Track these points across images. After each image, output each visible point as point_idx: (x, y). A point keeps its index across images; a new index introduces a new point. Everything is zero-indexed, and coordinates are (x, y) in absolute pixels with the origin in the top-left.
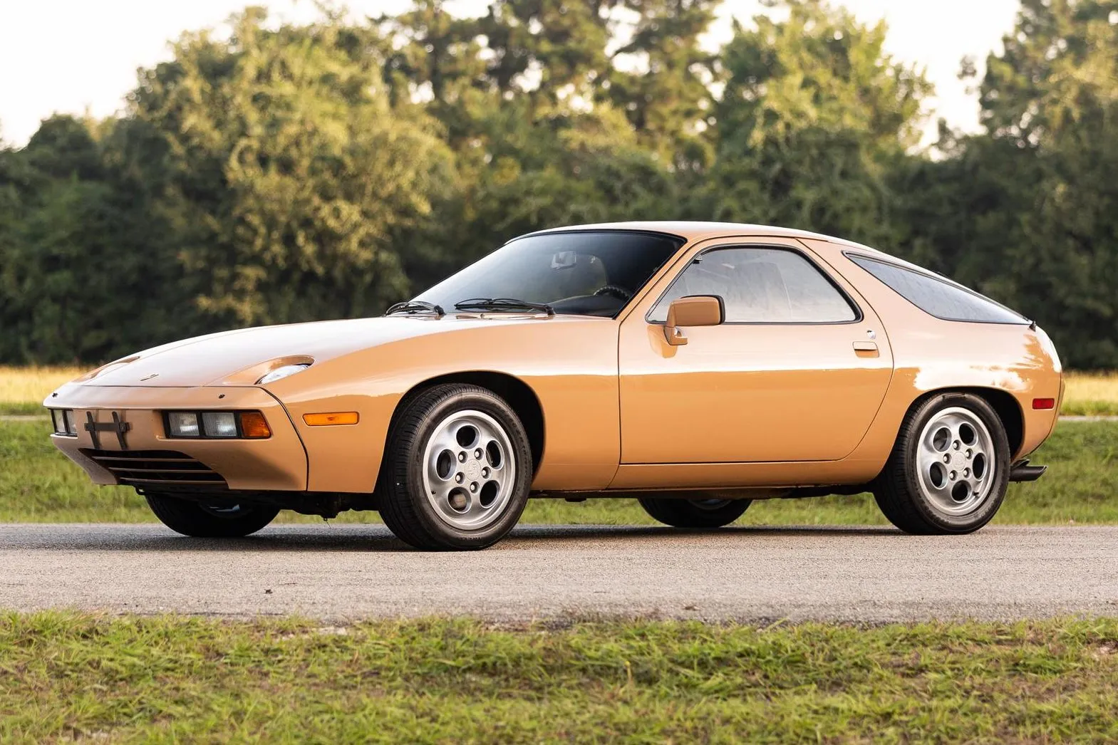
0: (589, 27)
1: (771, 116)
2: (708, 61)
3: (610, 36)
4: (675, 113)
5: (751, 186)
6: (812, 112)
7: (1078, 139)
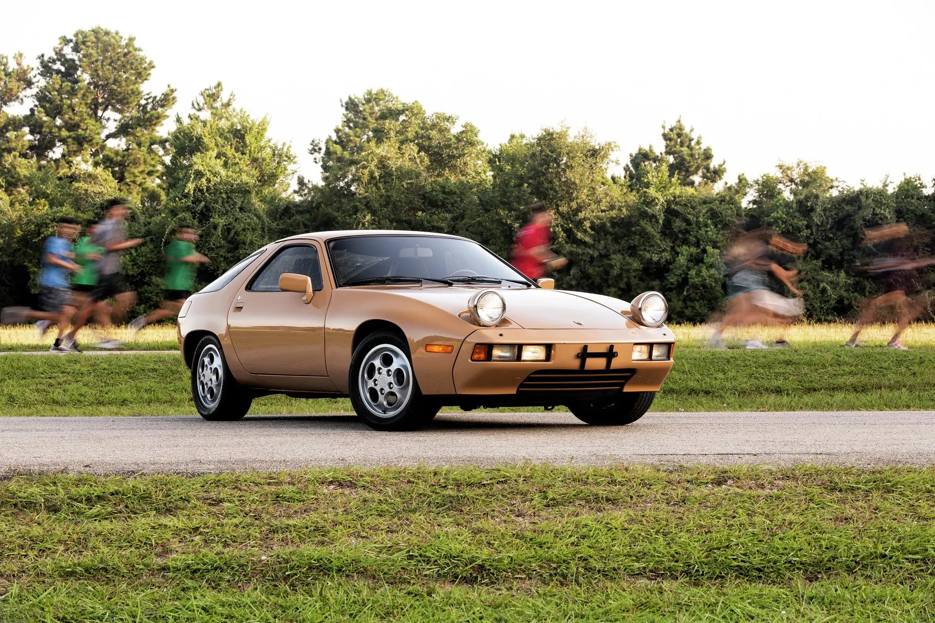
0: (91, 122)
1: (199, 174)
2: (163, 143)
3: (104, 127)
4: (142, 172)
5: (188, 215)
6: (223, 172)
7: (378, 188)
